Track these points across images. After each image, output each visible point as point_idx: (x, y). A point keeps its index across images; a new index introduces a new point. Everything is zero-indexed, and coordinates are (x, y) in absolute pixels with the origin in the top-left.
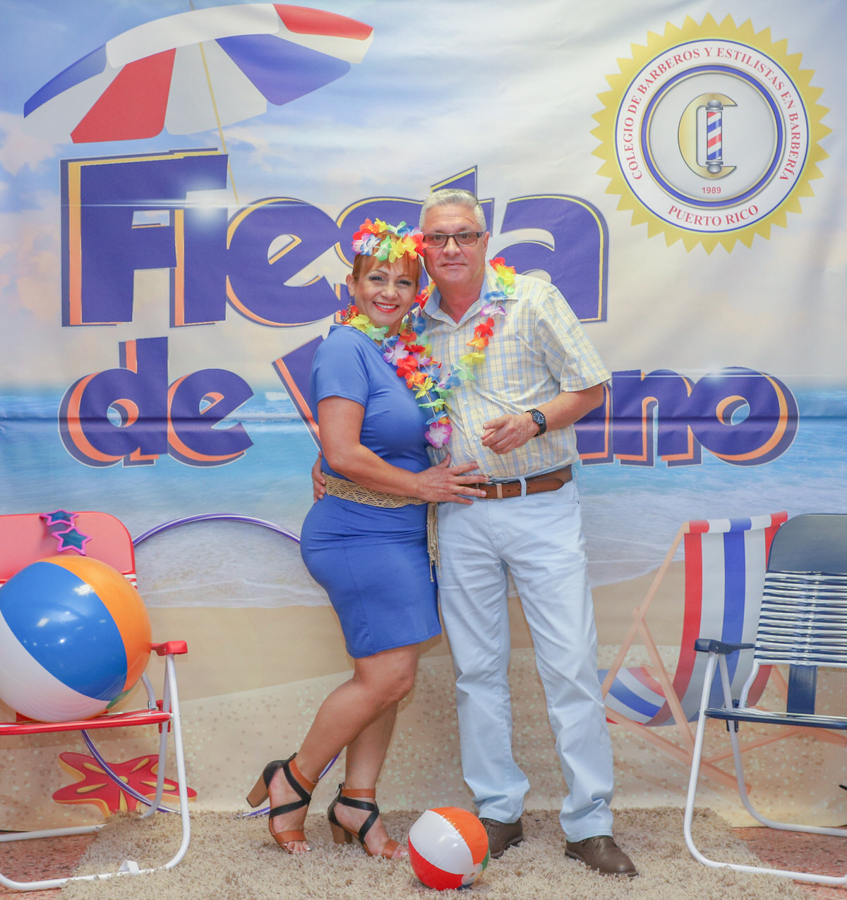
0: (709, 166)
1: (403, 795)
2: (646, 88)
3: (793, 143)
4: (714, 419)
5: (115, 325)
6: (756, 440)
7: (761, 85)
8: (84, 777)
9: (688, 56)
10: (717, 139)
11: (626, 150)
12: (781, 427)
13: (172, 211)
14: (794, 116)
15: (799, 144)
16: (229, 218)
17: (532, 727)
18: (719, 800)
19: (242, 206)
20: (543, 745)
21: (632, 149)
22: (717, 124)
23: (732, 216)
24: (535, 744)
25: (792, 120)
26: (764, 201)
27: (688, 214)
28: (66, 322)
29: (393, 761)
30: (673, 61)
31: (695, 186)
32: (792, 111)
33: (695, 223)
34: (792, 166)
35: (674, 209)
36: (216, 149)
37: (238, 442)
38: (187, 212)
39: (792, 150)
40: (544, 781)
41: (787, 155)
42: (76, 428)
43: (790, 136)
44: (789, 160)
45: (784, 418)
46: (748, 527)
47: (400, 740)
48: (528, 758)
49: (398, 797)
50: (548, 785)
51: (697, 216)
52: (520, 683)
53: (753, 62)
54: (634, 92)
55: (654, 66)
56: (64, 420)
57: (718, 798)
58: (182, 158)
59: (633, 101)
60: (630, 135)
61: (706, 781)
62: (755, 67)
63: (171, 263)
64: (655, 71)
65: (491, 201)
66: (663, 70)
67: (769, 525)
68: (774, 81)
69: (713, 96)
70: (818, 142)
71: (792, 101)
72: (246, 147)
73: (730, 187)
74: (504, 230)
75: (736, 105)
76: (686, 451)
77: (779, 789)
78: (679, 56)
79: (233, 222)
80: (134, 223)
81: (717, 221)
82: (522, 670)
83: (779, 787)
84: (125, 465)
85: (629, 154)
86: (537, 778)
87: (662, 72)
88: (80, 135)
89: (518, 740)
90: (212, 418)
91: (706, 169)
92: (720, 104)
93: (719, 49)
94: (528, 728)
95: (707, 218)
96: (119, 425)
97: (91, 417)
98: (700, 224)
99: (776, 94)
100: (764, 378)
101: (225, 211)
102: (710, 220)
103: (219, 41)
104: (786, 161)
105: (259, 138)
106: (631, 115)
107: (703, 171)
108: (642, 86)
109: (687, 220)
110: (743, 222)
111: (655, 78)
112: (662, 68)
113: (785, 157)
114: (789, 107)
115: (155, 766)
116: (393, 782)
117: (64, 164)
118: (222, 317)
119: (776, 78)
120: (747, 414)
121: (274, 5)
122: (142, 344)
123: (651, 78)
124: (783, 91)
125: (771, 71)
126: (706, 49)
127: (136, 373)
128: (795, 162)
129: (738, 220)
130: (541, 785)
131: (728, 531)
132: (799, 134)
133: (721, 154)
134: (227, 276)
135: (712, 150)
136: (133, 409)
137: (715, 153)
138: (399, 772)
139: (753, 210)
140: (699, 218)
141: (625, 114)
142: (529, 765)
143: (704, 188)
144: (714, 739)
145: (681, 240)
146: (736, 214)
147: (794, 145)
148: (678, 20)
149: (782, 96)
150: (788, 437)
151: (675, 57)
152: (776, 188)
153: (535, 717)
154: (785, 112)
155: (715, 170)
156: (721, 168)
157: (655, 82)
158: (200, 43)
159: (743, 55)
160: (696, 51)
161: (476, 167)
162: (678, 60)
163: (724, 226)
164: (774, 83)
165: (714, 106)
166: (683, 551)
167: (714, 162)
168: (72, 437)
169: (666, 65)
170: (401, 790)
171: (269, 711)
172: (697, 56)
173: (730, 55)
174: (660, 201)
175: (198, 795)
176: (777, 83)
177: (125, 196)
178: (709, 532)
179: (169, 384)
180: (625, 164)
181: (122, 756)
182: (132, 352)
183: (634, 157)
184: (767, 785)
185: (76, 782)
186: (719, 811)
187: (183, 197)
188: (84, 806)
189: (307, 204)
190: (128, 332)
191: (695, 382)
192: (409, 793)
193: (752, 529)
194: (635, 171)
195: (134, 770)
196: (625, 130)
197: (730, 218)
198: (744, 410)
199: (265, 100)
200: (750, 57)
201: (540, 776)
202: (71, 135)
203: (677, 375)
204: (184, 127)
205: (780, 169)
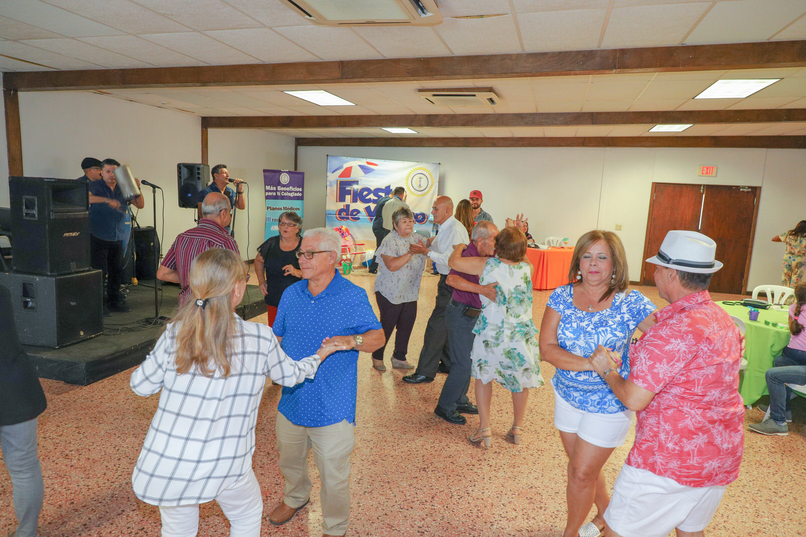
5: (343, 202)
6: (422, 222)
7: (426, 176)
12: (426, 220)
13: (351, 188)
14: (430, 180)
26: (425, 191)
27: (416, 192)
28: (337, 202)
31: (416, 187)
36: (357, 180)
37: (358, 219)
38: (353, 188)
41: (429, 185)
56: (336, 214)
58: (353, 181)
63: (351, 194)
70: (433, 184)
72: (361, 180)
73: (422, 189)
75: (423, 178)
79: (359, 190)
88: (340, 177)
90: (355, 215)
97: (340, 214)
98: (418, 193)
100: (424, 213)
101: (358, 188)
103: (359, 165)
105: (363, 179)
107: (418, 187)
110: (423, 194)
112: (414, 173)
117: (337, 181)
122: (346, 205)
127: (345, 209)
132: (430, 183)
134: (358, 197)
135: (420, 184)
136: (345, 214)
141: (409, 179)
143: (418, 189)
146: (422, 192)
148: (417, 167)
158: (356, 166)
161: (390, 184)
162: (416, 172)
163: (420, 194)
165: (420, 178)
174: (413, 190)
177: (346, 185)
190: (345, 203)
194: (410, 185)
196: (409, 181)
198: (422, 217)
199: (364, 174)
202: (338, 177)
204: (353, 177)
205: (428, 187)
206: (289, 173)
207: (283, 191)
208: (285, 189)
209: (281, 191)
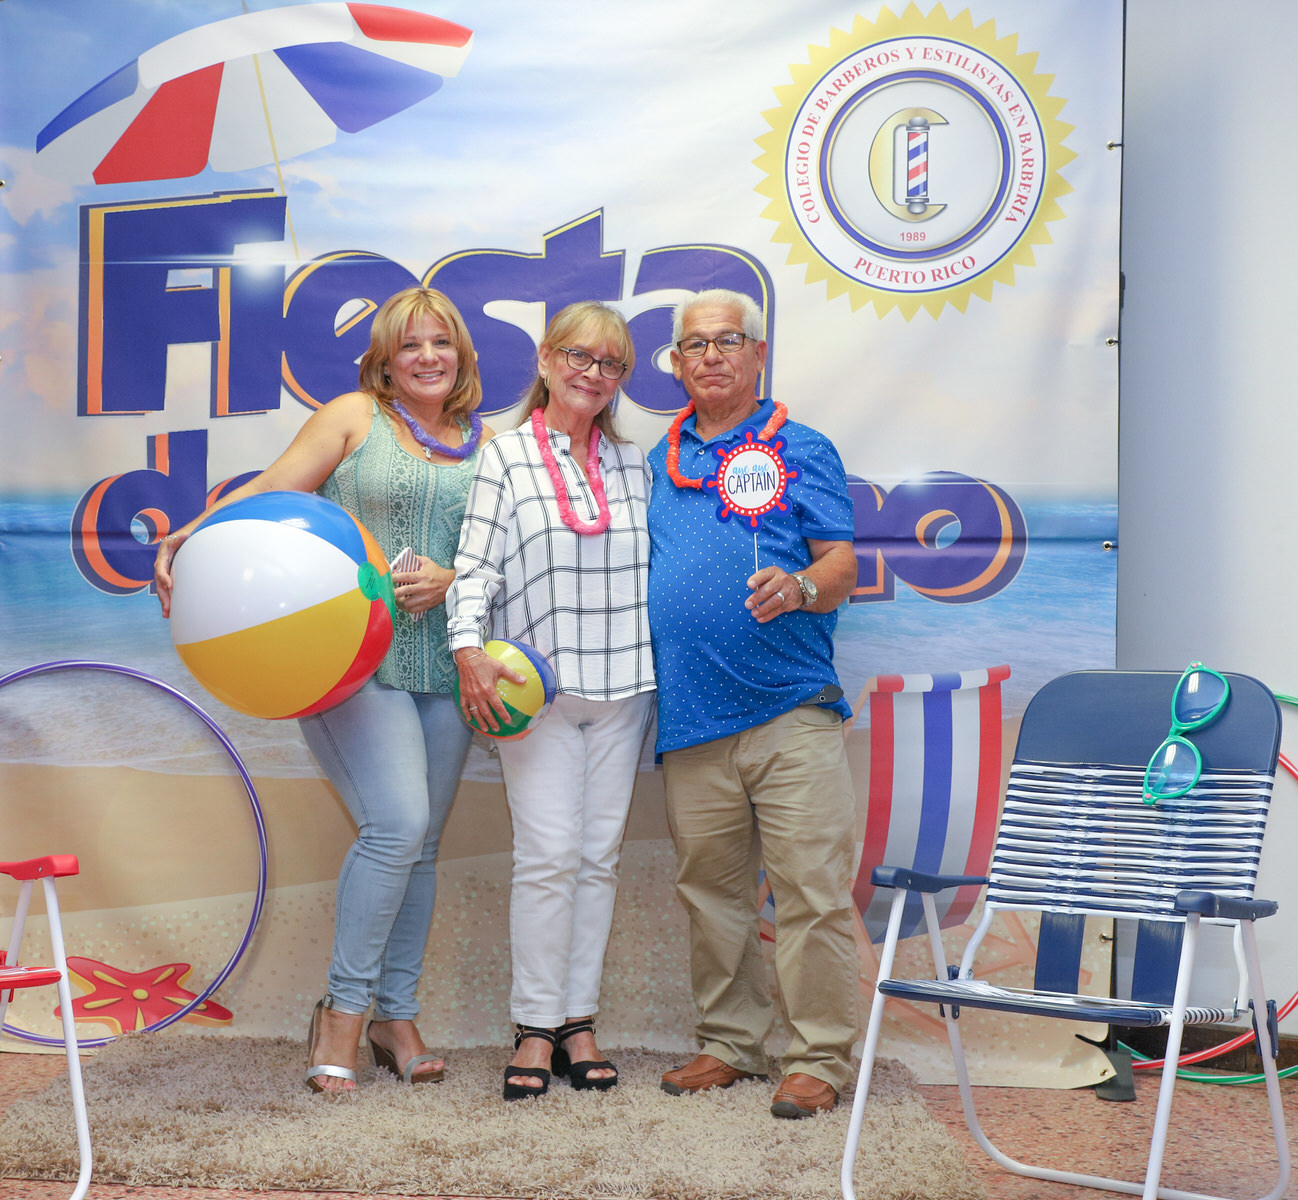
0: (910, 203)
1: (496, 1027)
2: (826, 103)
3: (1023, 173)
4: (912, 540)
5: (143, 414)
7: (980, 95)
8: (95, 989)
9: (883, 59)
10: (922, 168)
11: (799, 184)
12: (1004, 552)
13: (216, 269)
14: (1026, 137)
15: (1031, 173)
16: (287, 278)
17: (666, 943)
18: (913, 1050)
19: (302, 263)
20: (680, 968)
21: (807, 183)
22: (922, 149)
23: (940, 271)
24: (668, 966)
25: (1023, 142)
26: (982, 250)
27: (882, 269)
28: (83, 410)
29: (483, 982)
30: (863, 67)
31: (891, 233)
32: (1023, 130)
33: (891, 280)
34: (1023, 204)
35: (863, 262)
36: (272, 190)
38: (235, 272)
39: (1023, 182)
40: (679, 1016)
41: (1015, 189)
42: (92, 545)
43: (1019, 163)
44: (1018, 195)
45: (1007, 539)
46: (957, 685)
47: (493, 955)
48: (660, 984)
49: (489, 1029)
50: (685, 1020)
51: (892, 271)
52: (650, 885)
53: (971, 65)
54: (811, 108)
55: (837, 74)
56: (77, 534)
57: (914, 1046)
58: (230, 201)
59: (809, 119)
60: (805, 165)
61: (897, 1023)
62: (973, 72)
63: (214, 336)
64: (839, 80)
65: (621, 253)
66: (850, 78)
67: (984, 681)
68: (1000, 90)
69: (917, 111)
70: (1060, 171)
71: (1023, 117)
72: (310, 187)
73: (937, 232)
74: (637, 291)
75: (947, 123)
76: (874, 583)
77: (996, 1038)
78: (872, 60)
79: (292, 283)
80: (169, 285)
81: (919, 277)
82: (653, 868)
83: (996, 1035)
84: (151, 593)
85: (804, 190)
86: (672, 1011)
87: (849, 81)
88: (104, 174)
89: (646, 960)
91: (906, 208)
92: (926, 122)
93: (926, 49)
94: (661, 945)
95: (907, 273)
96: (145, 541)
97: (111, 531)
98: (897, 281)
99: (1002, 107)
100: (981, 486)
101: (282, 269)
102: (910, 277)
103: (278, 52)
104: (1013, 197)
105: (326, 175)
106: (806, 138)
107: (902, 212)
108: (821, 100)
109: (879, 277)
110: (954, 279)
111: (840, 90)
112: (848, 76)
113: (1013, 191)
114: (1019, 125)
115: (181, 979)
116: (483, 1010)
117: (84, 211)
118: (276, 404)
119: (1002, 86)
120: (957, 534)
121: (348, 4)
122: (174, 437)
123: (835, 90)
124: (1011, 103)
125: (994, 77)
126: (908, 50)
127: (167, 474)
128: (1026, 198)
129: (948, 276)
130: (677, 1021)
131: (930, 690)
132: (1032, 160)
133: (926, 189)
134: (283, 353)
135: (913, 183)
136: (163, 521)
137: (918, 186)
138: (492, 997)
139: (969, 263)
140: (895, 274)
141: (798, 137)
142: (660, 993)
143: (903, 234)
144: (907, 968)
145: (871, 303)
146: (946, 268)
147: (1025, 176)
148: (871, 13)
149: (1010, 110)
150: (1013, 565)
151: (866, 61)
152: (1000, 233)
153: (670, 930)
154: (1014, 132)
155: (917, 209)
156: (926, 206)
157: (839, 94)
158: (255, 56)
159: (957, 57)
160: (894, 53)
161: (602, 209)
162: (869, 64)
163: (929, 284)
164: (998, 93)
165: (917, 125)
166: (869, 716)
167: (917, 199)
168: (88, 557)
169: (854, 72)
170: (493, 1020)
171: (327, 912)
172: (896, 59)
173: (941, 57)
174: (846, 251)
175: (234, 1018)
176: (1003, 92)
177: (158, 251)
178: (904, 691)
179: (208, 490)
180: (798, 203)
181: (142, 963)
182: (163, 449)
183: (809, 194)
184: (980, 1032)
185: (84, 995)
186: (913, 1064)
187: (230, 251)
188: (92, 1025)
189: (385, 259)
190: (159, 423)
191: (888, 492)
192: (504, 1024)
193: (962, 688)
194: (808, 213)
195: (156, 981)
196: (799, 158)
197: (937, 273)
198: (954, 528)
199: (334, 126)
200: (967, 59)
201: (675, 1009)
202: (94, 174)
203: (864, 481)
205: (1007, 210)
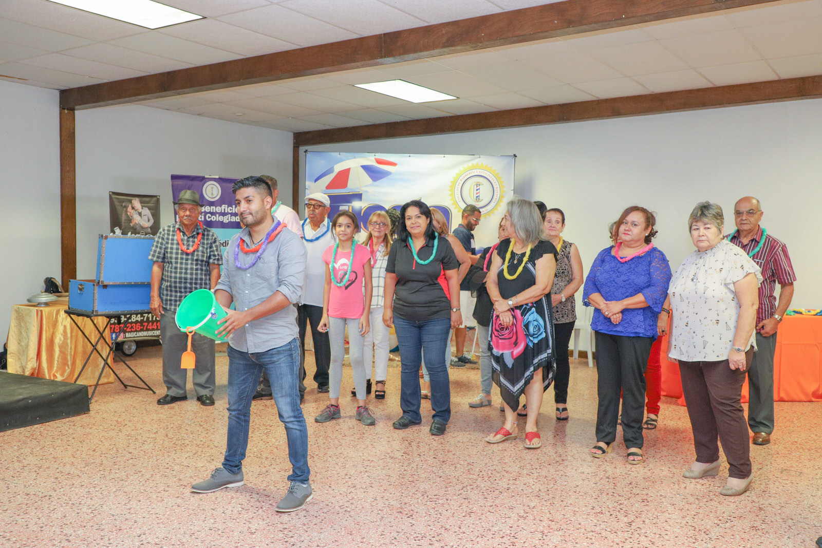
7: (489, 180)
9: (472, 173)
13: (349, 206)
14: (497, 188)
16: (363, 208)
22: (479, 189)
26: (489, 208)
30: (468, 174)
34: (496, 200)
36: (359, 192)
38: (352, 207)
41: (495, 197)
43: (496, 193)
54: (459, 181)
58: (352, 194)
59: (459, 183)
62: (488, 176)
64: (464, 176)
69: (478, 182)
70: (503, 194)
71: (497, 184)
72: (367, 192)
73: (481, 204)
75: (483, 185)
85: (458, 195)
88: (328, 187)
93: (480, 171)
99: (493, 182)
101: (361, 207)
103: (362, 166)
105: (370, 189)
107: (475, 200)
108: (461, 180)
111: (464, 178)
112: (466, 175)
114: (496, 186)
118: (360, 232)
121: (374, 158)
124: (495, 182)
125: (492, 177)
126: (477, 171)
132: (498, 192)
135: (478, 195)
139: (486, 210)
141: (457, 186)
147: (497, 195)
148: (470, 164)
152: (492, 205)
156: (479, 200)
158: (357, 167)
159: (485, 173)
160: (474, 171)
162: (470, 173)
164: (492, 180)
165: (478, 185)
167: (478, 198)
172: (474, 173)
173: (482, 173)
177: (340, 203)
180: (456, 198)
187: (351, 203)
189: (380, 205)
196: (457, 190)
199: (371, 180)
200: (487, 173)
202: (326, 187)
204: (352, 186)
205: (493, 201)
206: (221, 181)
207: (210, 213)
208: (213, 209)
209: (206, 213)
